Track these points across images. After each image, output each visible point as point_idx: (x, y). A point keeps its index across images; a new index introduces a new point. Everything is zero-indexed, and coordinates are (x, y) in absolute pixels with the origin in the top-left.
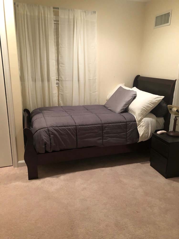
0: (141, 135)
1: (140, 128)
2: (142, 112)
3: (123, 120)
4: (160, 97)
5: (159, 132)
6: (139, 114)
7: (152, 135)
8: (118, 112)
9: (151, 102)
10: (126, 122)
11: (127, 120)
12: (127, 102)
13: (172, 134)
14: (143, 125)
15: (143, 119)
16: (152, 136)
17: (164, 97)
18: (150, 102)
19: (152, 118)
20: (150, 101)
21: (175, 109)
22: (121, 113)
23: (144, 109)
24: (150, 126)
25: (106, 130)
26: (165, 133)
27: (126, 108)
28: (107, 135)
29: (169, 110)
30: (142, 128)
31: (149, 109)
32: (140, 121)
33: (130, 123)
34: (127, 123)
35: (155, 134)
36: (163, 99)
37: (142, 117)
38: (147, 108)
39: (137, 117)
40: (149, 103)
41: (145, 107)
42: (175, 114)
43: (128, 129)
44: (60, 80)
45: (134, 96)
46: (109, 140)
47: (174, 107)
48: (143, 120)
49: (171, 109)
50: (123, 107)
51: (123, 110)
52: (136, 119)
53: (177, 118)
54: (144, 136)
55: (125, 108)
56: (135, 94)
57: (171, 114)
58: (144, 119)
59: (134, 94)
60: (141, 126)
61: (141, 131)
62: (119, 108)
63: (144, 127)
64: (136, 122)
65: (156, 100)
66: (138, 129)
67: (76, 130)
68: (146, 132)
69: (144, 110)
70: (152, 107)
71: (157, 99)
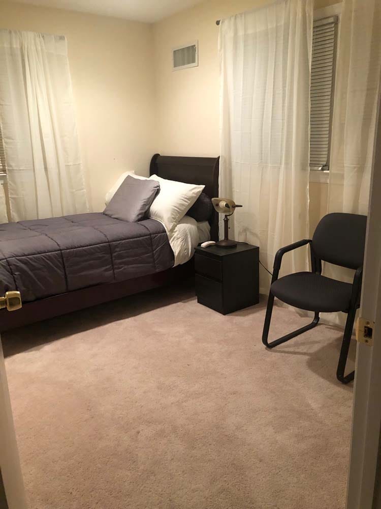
0: (176, 254)
1: (173, 242)
2: (174, 215)
3: (144, 231)
4: (199, 188)
5: (204, 245)
6: (168, 218)
7: (195, 250)
8: (133, 221)
9: (186, 197)
10: (150, 234)
11: (151, 232)
12: (145, 201)
13: (223, 244)
14: (178, 236)
15: (176, 226)
16: (195, 252)
17: (204, 186)
18: (184, 196)
19: (191, 223)
20: (183, 194)
21: (223, 204)
22: (139, 220)
23: (175, 210)
24: (189, 236)
25: (116, 251)
26: (213, 245)
27: (145, 212)
28: (120, 261)
29: (215, 208)
30: (177, 242)
31: (183, 208)
32: (172, 230)
33: (156, 236)
34: (152, 235)
35: (198, 248)
36: (204, 191)
37: (174, 223)
38: (180, 208)
39: (167, 225)
40: (182, 198)
41: (177, 205)
42: (225, 212)
43: (154, 247)
44: (7, 170)
45: (156, 189)
46: (124, 269)
47: (221, 200)
48: (176, 229)
49: (217, 205)
50: (141, 210)
51: (140, 216)
52: (166, 228)
53: (228, 217)
54: (181, 254)
55: (143, 211)
56: (158, 186)
57: (218, 213)
58: (178, 226)
59: (156, 186)
60: (175, 239)
61: (176, 246)
62: (134, 213)
63: (180, 240)
64: (166, 232)
65: (193, 193)
66: (171, 245)
67: (63, 258)
68: (184, 248)
69: (177, 210)
70: (188, 204)
71: (194, 191)
